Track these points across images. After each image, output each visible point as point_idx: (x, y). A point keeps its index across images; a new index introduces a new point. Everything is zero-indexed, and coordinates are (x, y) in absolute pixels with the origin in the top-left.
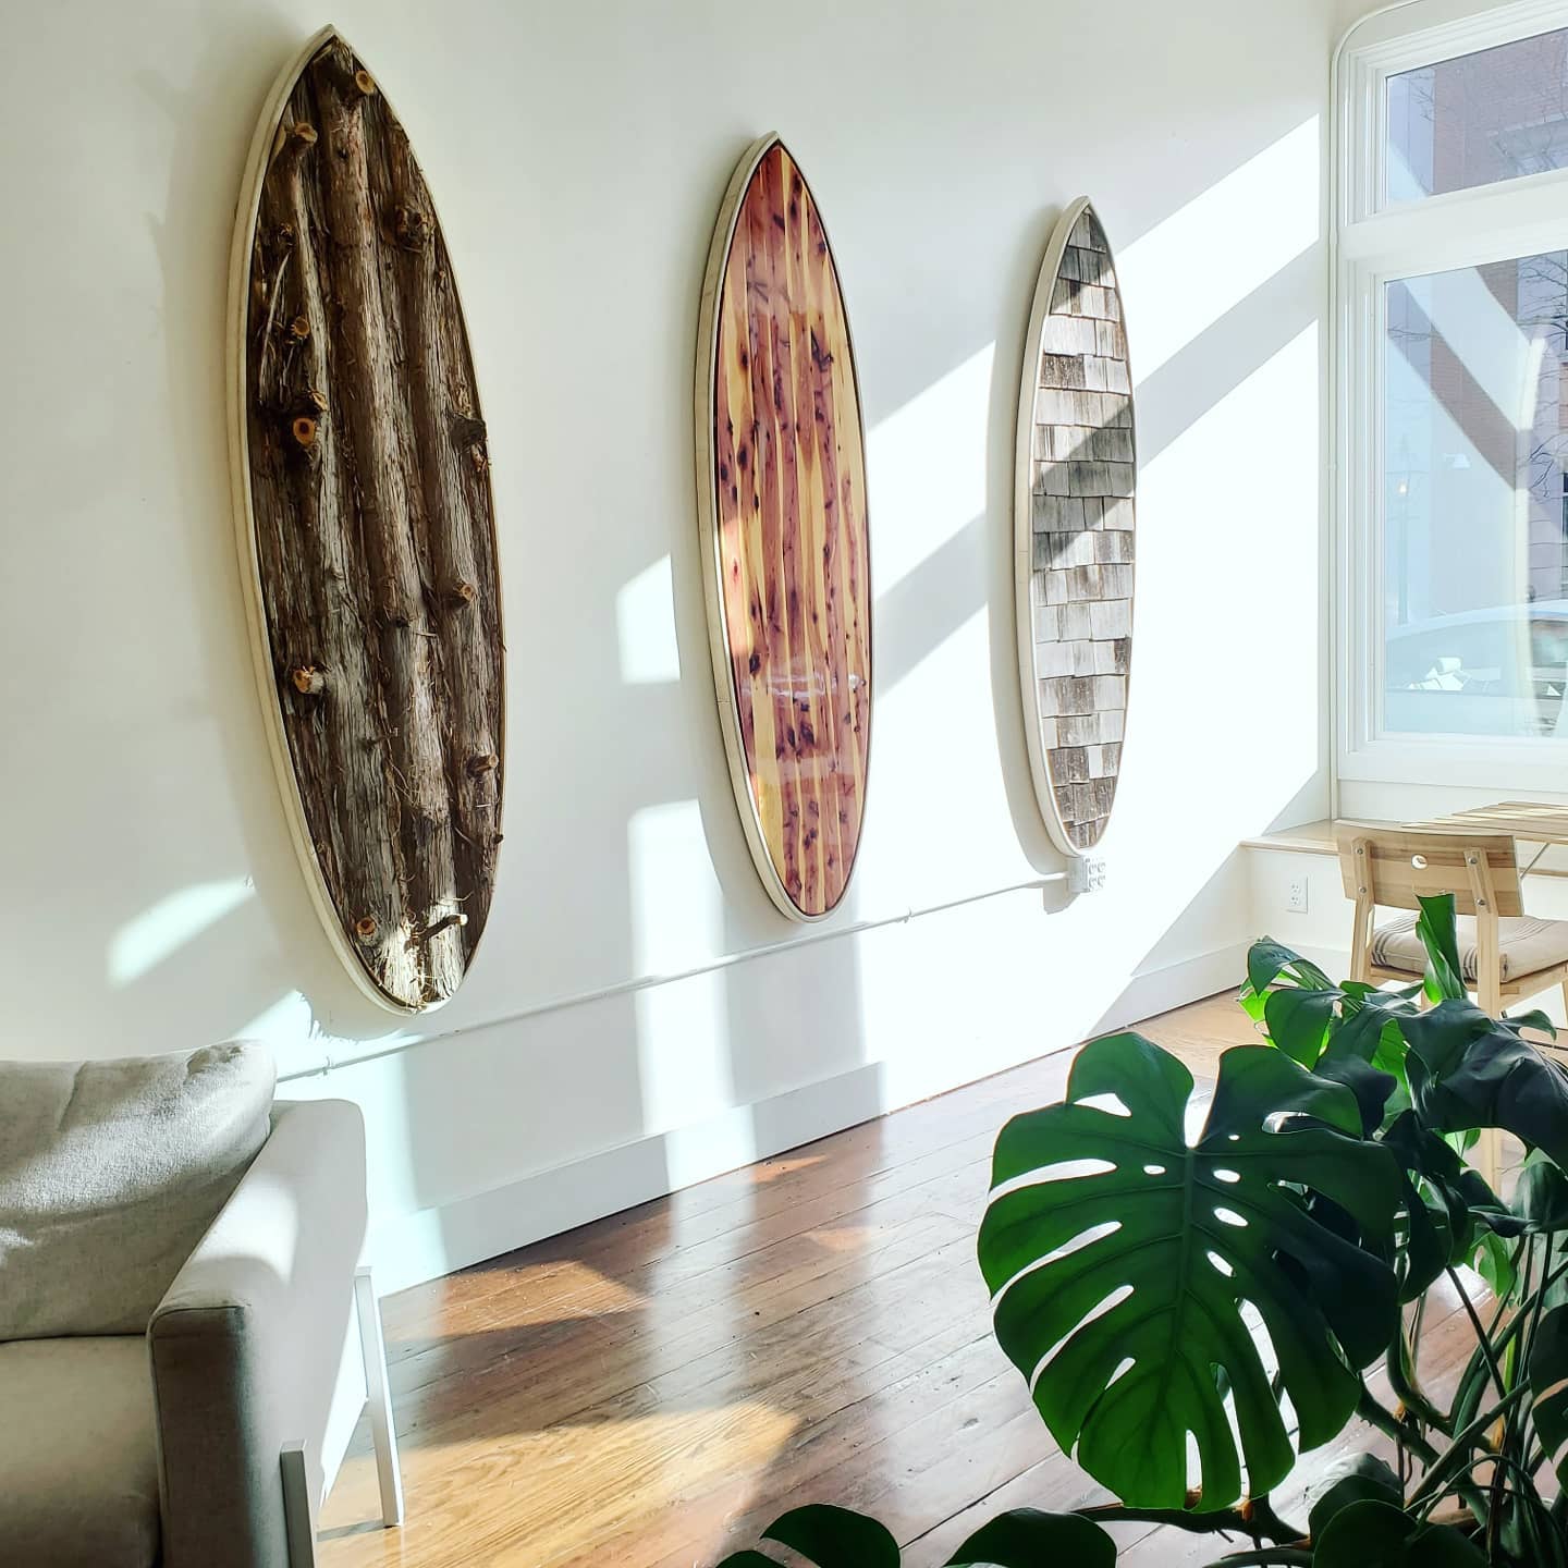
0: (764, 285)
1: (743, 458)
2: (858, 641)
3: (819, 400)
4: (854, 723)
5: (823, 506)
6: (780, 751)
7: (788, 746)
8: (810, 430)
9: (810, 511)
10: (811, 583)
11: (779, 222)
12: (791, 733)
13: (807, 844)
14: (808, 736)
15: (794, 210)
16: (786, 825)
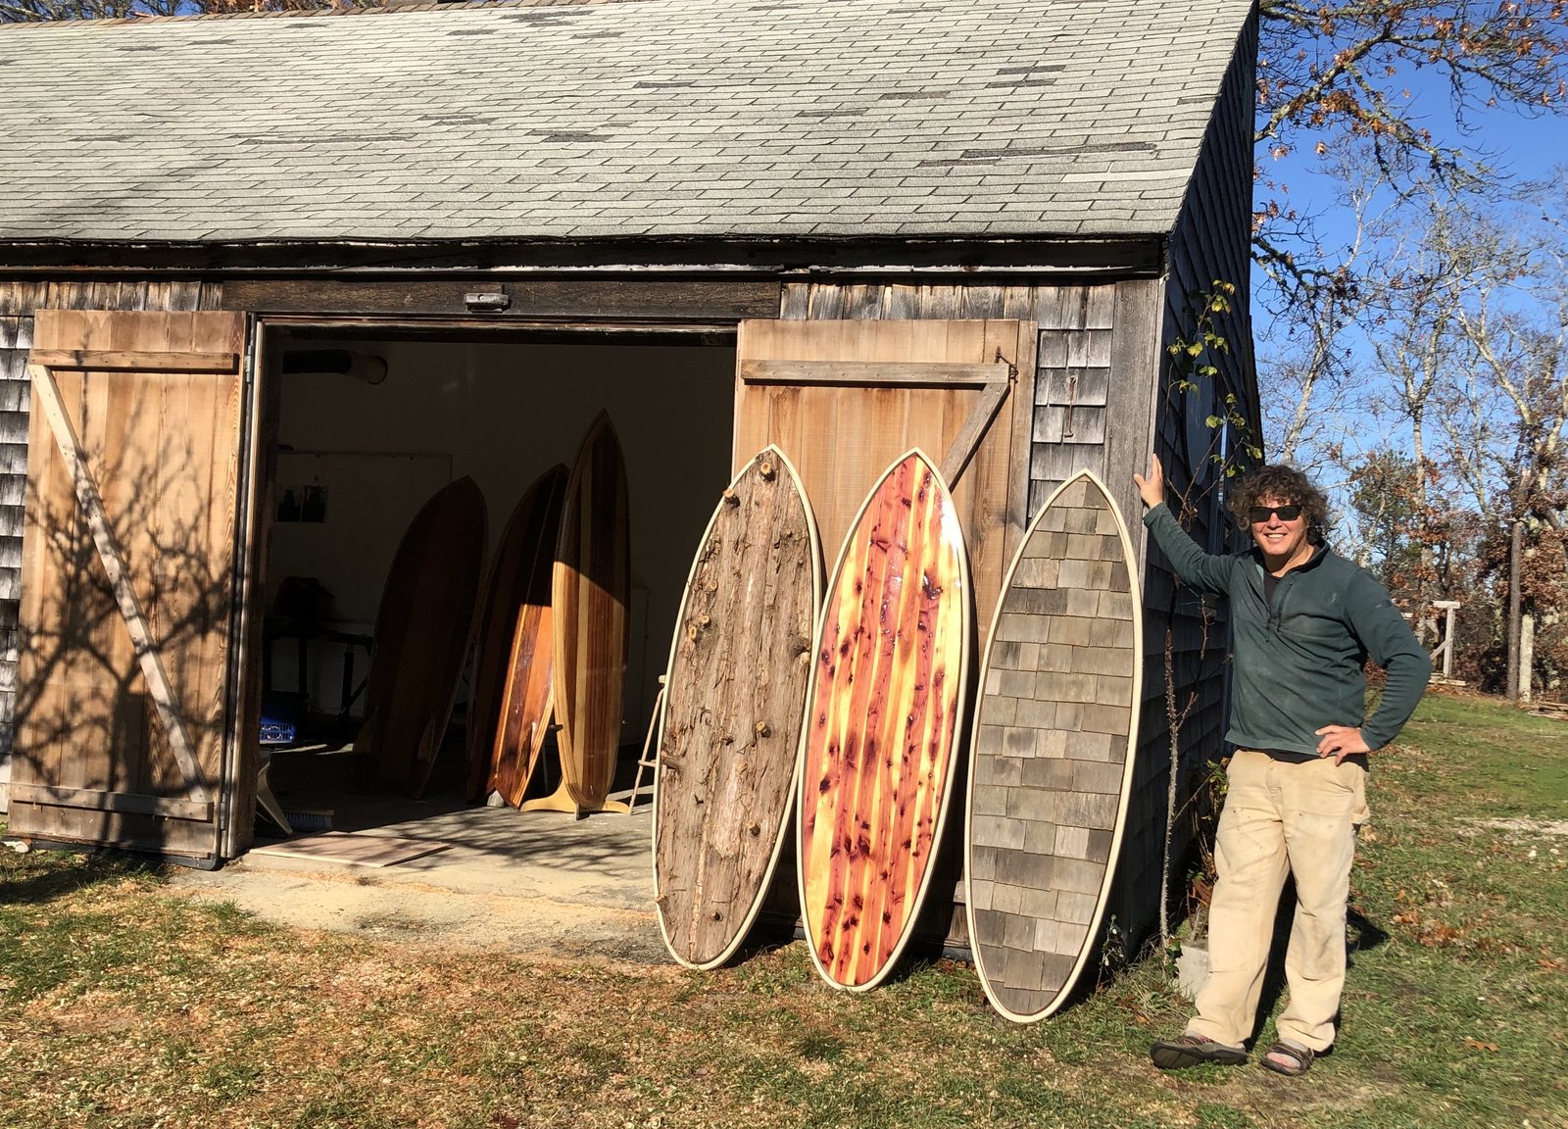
0: (885, 542)
1: (845, 650)
2: (930, 788)
3: (924, 618)
4: (913, 848)
5: (913, 687)
6: (835, 851)
7: (843, 850)
8: (911, 635)
9: (900, 688)
10: (891, 738)
11: (907, 503)
12: (848, 842)
13: (846, 927)
14: (864, 848)
15: (921, 496)
16: (829, 907)
